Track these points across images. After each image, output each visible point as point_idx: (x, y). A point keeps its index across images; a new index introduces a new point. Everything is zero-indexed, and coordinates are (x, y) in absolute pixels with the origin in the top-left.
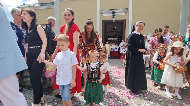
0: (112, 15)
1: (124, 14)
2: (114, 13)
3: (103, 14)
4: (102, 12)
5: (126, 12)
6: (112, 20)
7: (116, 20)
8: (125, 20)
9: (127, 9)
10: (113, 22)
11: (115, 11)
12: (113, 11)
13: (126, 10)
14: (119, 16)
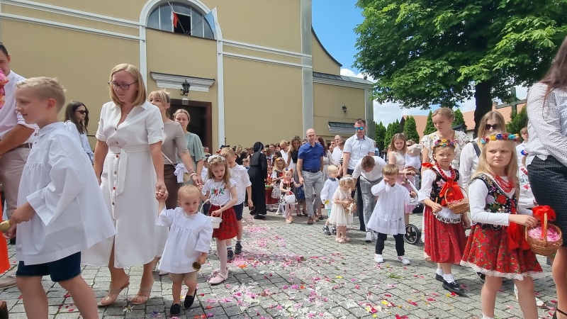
0: (181, 87)
1: (206, 89)
2: (186, 85)
3: (155, 81)
4: (155, 77)
5: (210, 87)
6: (181, 100)
7: (190, 102)
8: (210, 104)
9: (214, 80)
10: (183, 104)
11: (189, 81)
12: (183, 80)
13: (210, 83)
14: (198, 93)
